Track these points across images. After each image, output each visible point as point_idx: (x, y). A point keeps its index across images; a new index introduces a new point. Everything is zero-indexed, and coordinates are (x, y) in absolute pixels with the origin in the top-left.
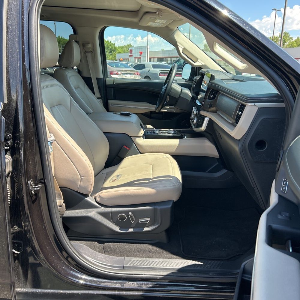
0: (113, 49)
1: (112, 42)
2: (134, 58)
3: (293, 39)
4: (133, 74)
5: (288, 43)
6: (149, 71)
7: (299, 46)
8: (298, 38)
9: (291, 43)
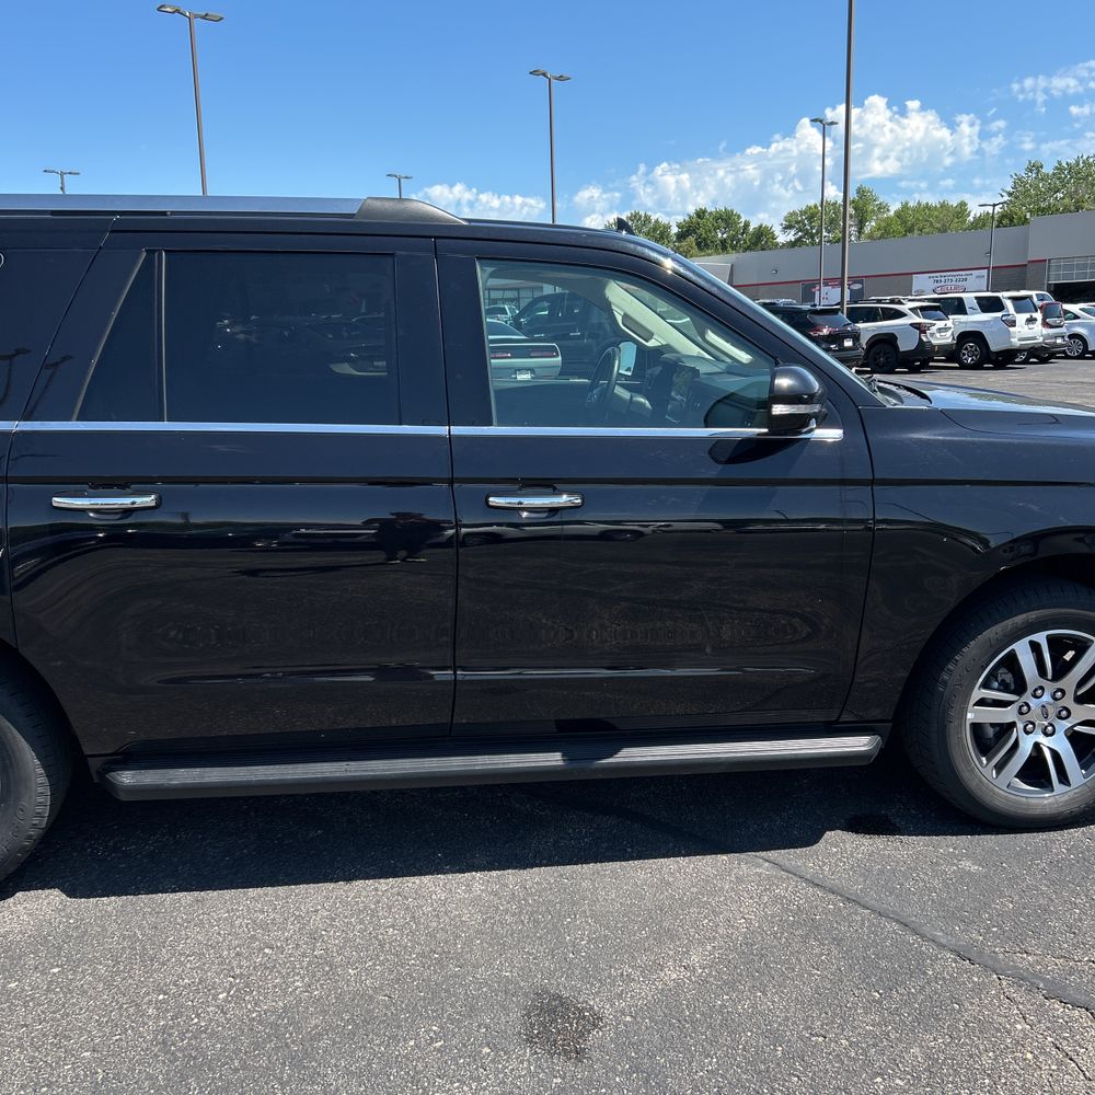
3: (888, 210)
5: (873, 224)
7: (910, 230)
8: (905, 207)
9: (883, 224)
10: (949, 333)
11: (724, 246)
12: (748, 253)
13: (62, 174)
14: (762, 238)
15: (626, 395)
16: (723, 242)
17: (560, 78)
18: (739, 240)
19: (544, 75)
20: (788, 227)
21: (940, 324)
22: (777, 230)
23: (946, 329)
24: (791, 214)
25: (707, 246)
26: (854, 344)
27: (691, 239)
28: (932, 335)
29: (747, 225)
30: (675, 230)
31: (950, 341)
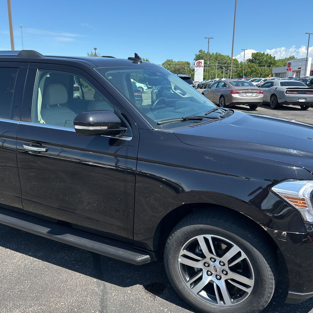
0: (273, 62)
1: (272, 56)
2: (291, 72)
4: (255, 92)
6: (276, 89)
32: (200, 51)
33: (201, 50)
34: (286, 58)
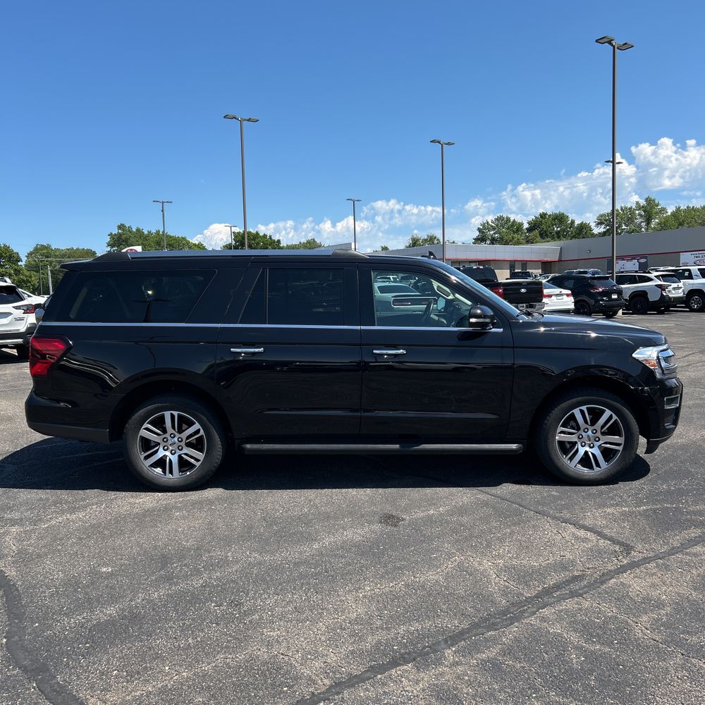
3: (666, 212)
5: (657, 221)
7: (681, 224)
8: (678, 209)
9: (663, 220)
10: (680, 291)
11: (558, 236)
12: (574, 240)
13: (163, 203)
14: (583, 231)
15: (436, 318)
16: (558, 233)
17: (448, 144)
18: (568, 231)
19: (439, 142)
20: (599, 224)
21: (675, 285)
22: (593, 225)
23: (679, 288)
24: (601, 216)
25: (547, 236)
26: (618, 297)
27: (536, 232)
28: (669, 291)
29: (573, 222)
30: (526, 226)
31: (682, 295)
32: (120, 227)
33: (122, 225)
34: (300, 243)
